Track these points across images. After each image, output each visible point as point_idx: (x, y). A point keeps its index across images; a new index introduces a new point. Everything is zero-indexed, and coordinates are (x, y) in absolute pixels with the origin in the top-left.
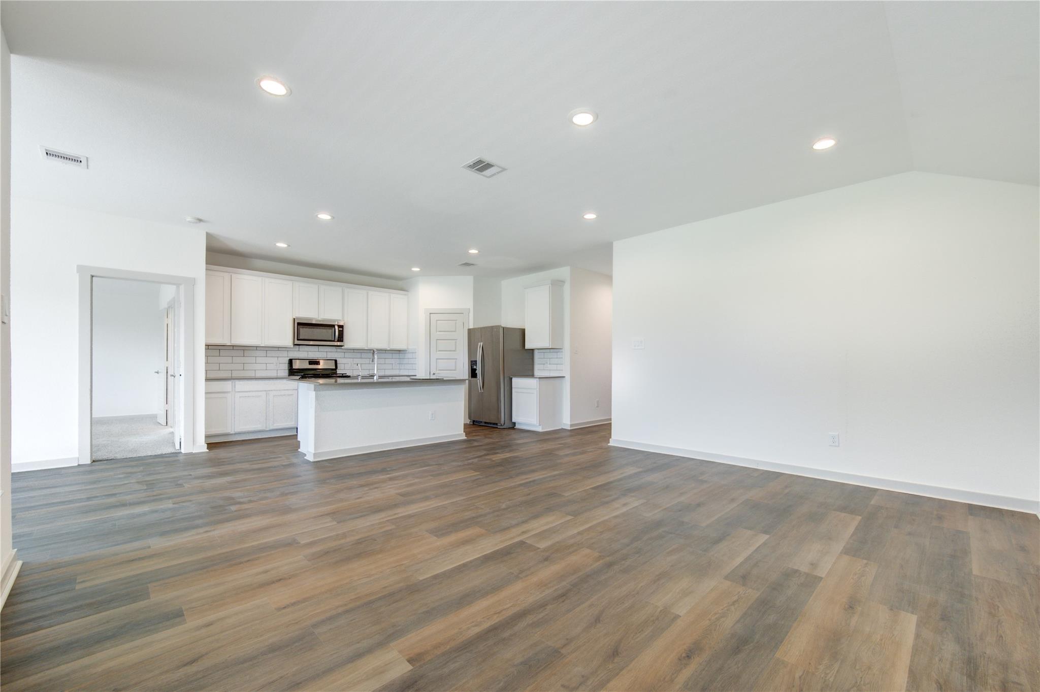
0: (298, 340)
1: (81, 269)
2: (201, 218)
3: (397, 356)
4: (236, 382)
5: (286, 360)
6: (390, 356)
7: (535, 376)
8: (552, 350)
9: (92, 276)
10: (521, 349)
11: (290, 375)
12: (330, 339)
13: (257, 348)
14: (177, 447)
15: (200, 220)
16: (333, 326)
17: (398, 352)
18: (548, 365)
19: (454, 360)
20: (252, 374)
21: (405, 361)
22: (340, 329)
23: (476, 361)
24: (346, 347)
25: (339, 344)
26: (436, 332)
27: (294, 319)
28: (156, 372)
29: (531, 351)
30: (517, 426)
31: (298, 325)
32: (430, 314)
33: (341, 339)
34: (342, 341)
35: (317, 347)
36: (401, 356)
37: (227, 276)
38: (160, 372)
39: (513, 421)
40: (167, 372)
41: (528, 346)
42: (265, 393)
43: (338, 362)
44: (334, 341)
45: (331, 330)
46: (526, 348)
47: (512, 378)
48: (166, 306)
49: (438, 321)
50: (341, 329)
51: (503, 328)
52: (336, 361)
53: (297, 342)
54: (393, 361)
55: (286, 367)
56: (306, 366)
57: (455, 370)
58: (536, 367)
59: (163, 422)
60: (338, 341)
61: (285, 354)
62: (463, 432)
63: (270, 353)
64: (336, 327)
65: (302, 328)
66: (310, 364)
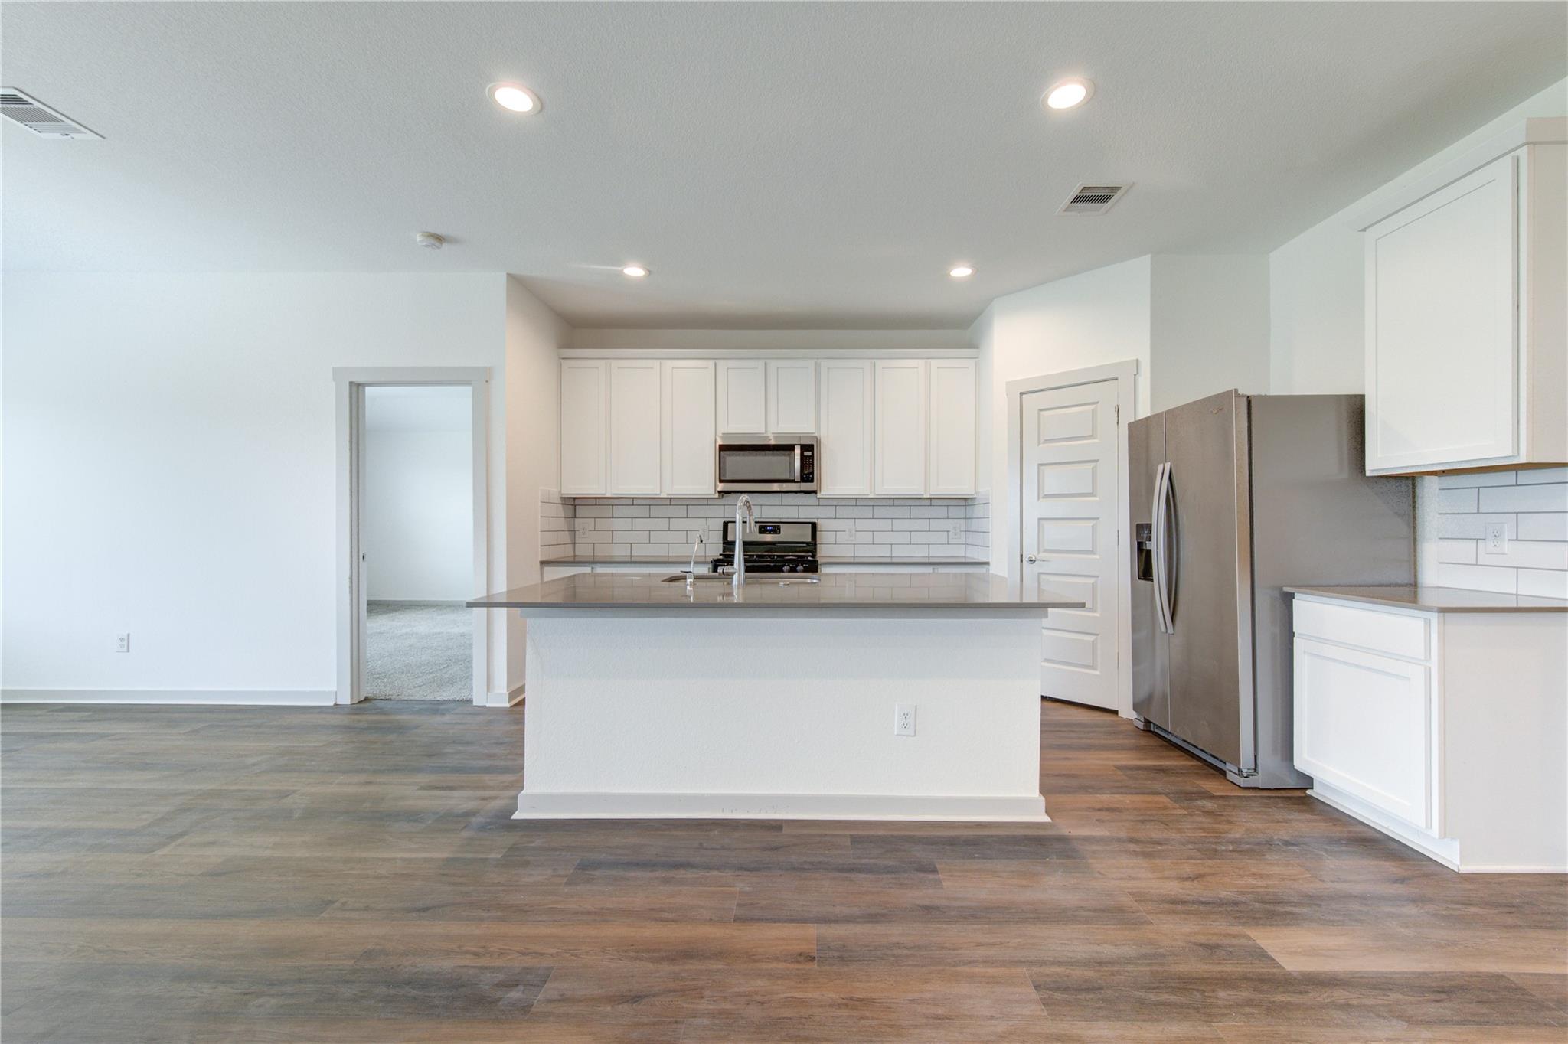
0: (725, 481)
2: (439, 231)
3: (956, 512)
5: (719, 524)
6: (942, 511)
8: (1525, 477)
10: (1345, 475)
12: (785, 476)
15: (439, 239)
16: (791, 448)
17: (963, 503)
19: (1090, 523)
21: (975, 524)
22: (806, 453)
23: (1149, 526)
24: (824, 492)
25: (807, 485)
26: (1039, 444)
27: (717, 439)
29: (1404, 487)
31: (723, 450)
32: (1021, 394)
33: (808, 474)
34: (812, 481)
35: (780, 495)
36: (970, 511)
37: (603, 365)
41: (1377, 462)
43: (819, 528)
44: (796, 481)
45: (789, 458)
46: (1368, 474)
47: (1292, 596)
49: (1043, 413)
50: (809, 453)
51: (1249, 400)
52: (814, 526)
53: (721, 487)
54: (948, 525)
55: (719, 537)
56: (753, 535)
57: (1092, 552)
58: (1429, 551)
60: (802, 480)
61: (707, 511)
62: (1035, 793)
64: (798, 450)
65: (729, 455)
66: (761, 532)
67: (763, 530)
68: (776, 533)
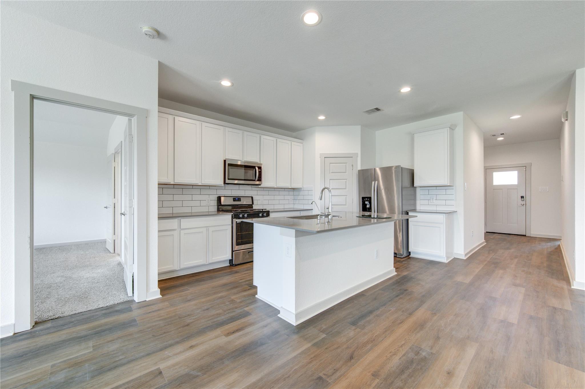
0: (228, 179)
1: (16, 86)
3: (291, 193)
4: (182, 220)
5: (215, 198)
6: (286, 193)
7: (417, 211)
9: (33, 97)
10: (410, 187)
11: (219, 210)
12: (252, 179)
13: (193, 186)
14: (130, 294)
16: (254, 167)
17: (292, 190)
18: (434, 201)
20: (188, 210)
21: (300, 197)
23: (369, 198)
24: (262, 186)
25: (258, 183)
26: (330, 173)
27: (225, 161)
28: (105, 207)
30: (411, 255)
31: (228, 166)
32: (325, 158)
33: (260, 179)
34: (261, 181)
35: (238, 186)
36: (296, 193)
37: (171, 117)
38: (109, 207)
39: (409, 251)
40: (114, 207)
41: (417, 184)
42: (205, 229)
43: (254, 199)
44: (254, 180)
45: (252, 171)
46: (415, 186)
48: (114, 152)
49: (331, 164)
50: (260, 170)
51: (402, 168)
52: (252, 197)
53: (226, 181)
55: (215, 203)
56: (231, 202)
58: (418, 202)
59: (112, 251)
60: (258, 180)
61: (214, 192)
63: (204, 192)
64: (257, 169)
65: (232, 168)
66: (234, 201)
67: (234, 200)
68: (239, 201)
